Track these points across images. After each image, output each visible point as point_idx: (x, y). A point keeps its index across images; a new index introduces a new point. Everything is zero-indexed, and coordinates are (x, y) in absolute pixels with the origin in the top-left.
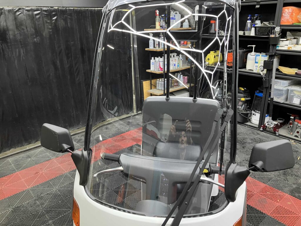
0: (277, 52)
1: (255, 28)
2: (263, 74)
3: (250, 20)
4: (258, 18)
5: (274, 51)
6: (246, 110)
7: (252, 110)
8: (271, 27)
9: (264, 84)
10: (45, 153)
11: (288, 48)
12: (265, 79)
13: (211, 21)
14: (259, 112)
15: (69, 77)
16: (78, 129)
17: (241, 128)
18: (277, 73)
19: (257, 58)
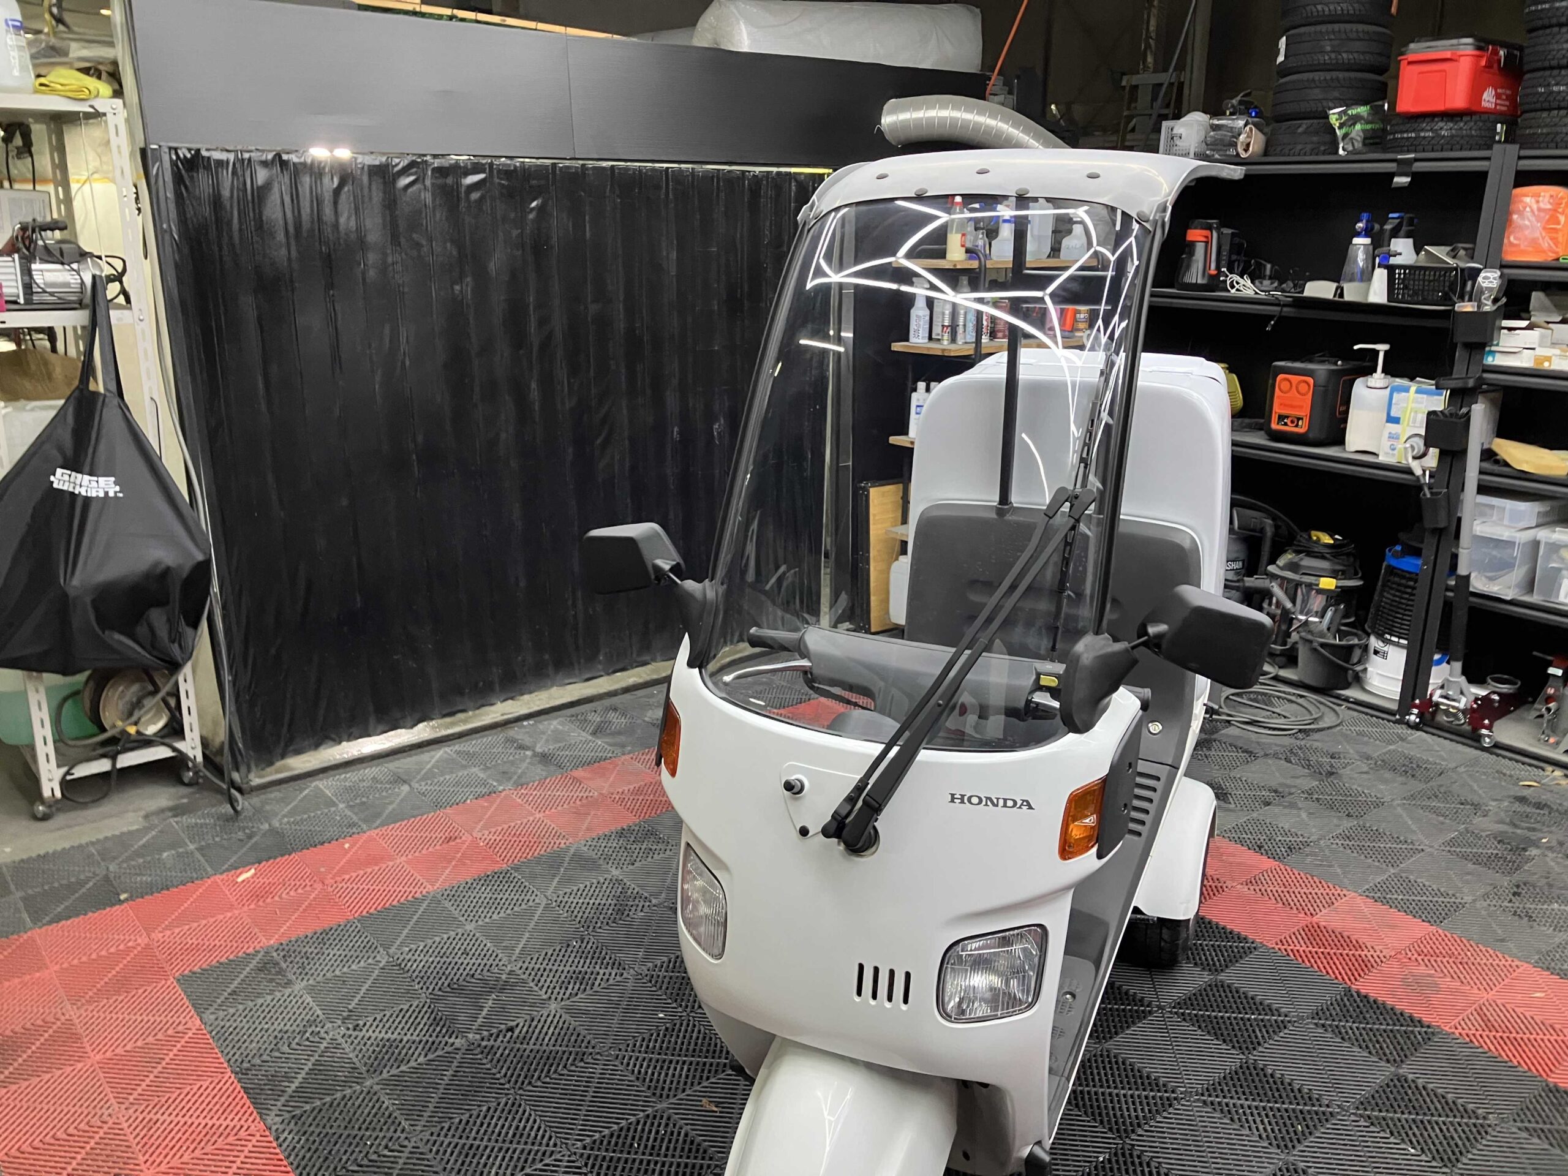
0: (1485, 375)
1: (1391, 269)
2: (1424, 471)
3: (1366, 236)
4: (1404, 228)
5: (1475, 371)
6: (1347, 634)
7: (1368, 635)
8: (1463, 270)
9: (1427, 515)
10: (465, 767)
11: (1536, 359)
12: (1432, 493)
13: (1190, 232)
14: (1402, 641)
15: (570, 453)
16: (591, 678)
18: (1487, 466)
19: (1394, 401)
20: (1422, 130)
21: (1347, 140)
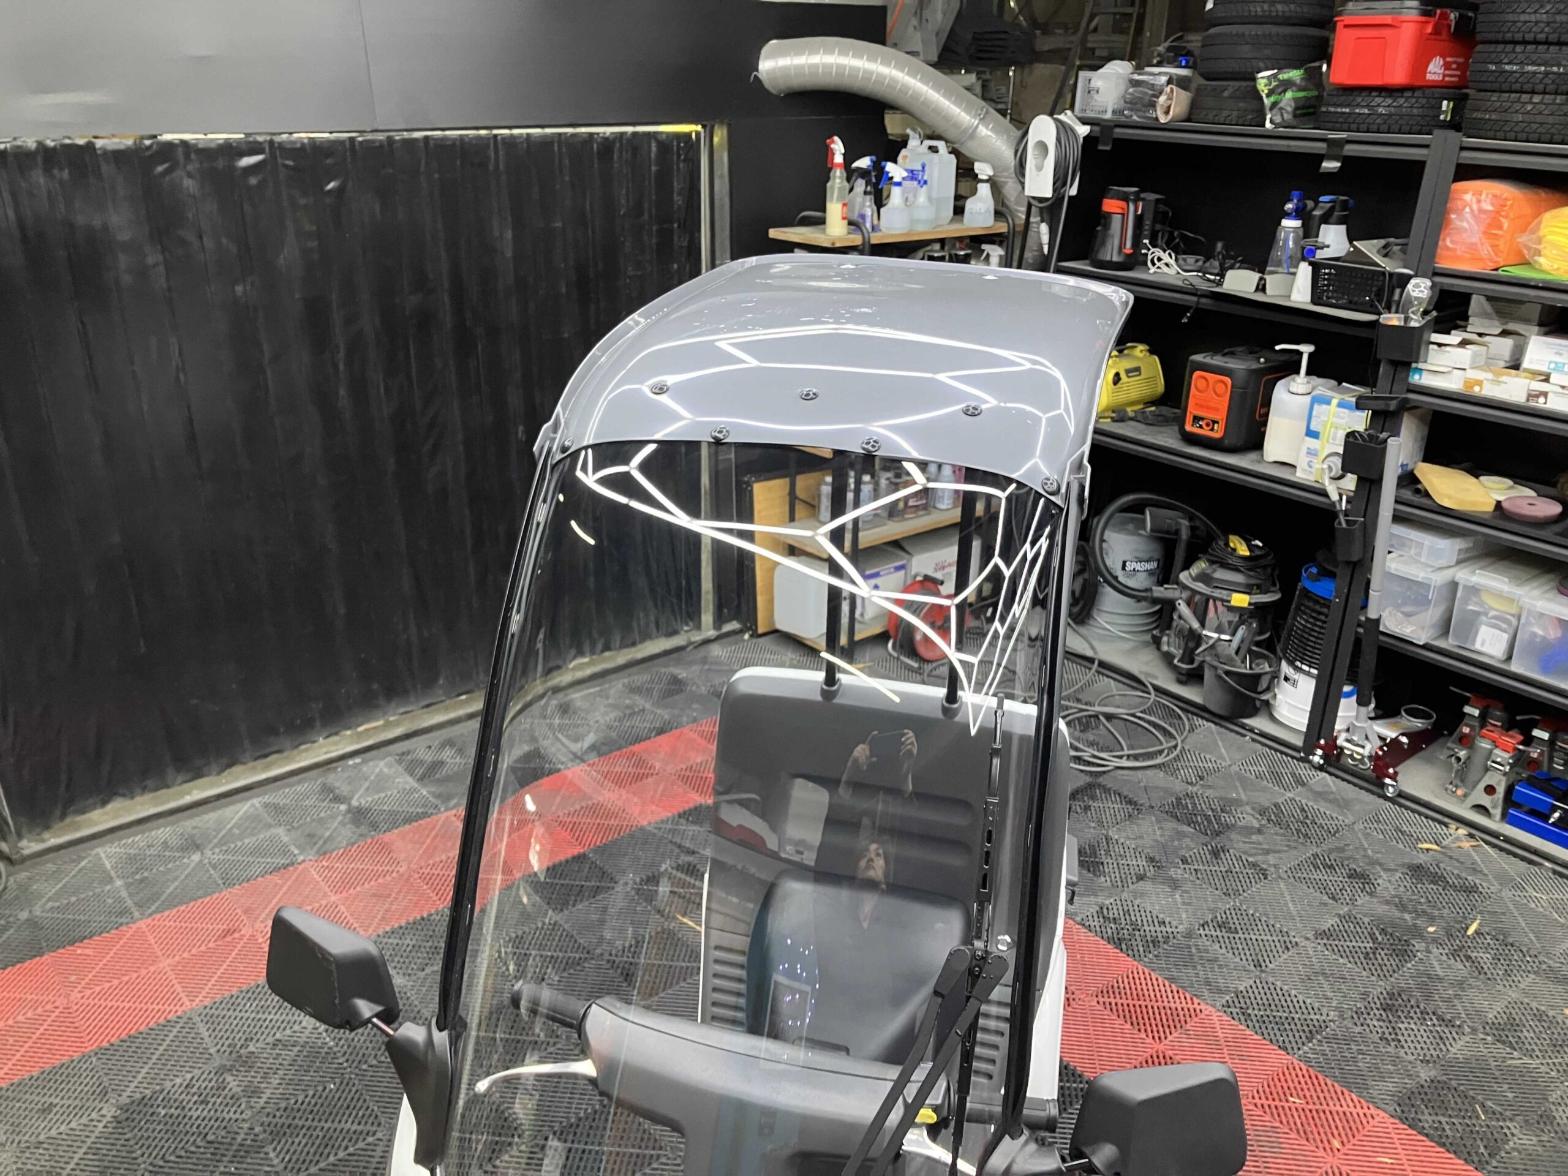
0: (1411, 396)
1: (1316, 267)
2: (1341, 496)
3: (1297, 217)
4: (1337, 214)
5: (1399, 391)
6: (1255, 656)
7: (1280, 660)
8: (1392, 275)
9: (1340, 546)
10: (270, 826)
11: (1466, 382)
12: (1347, 521)
13: (1106, 201)
15: (391, 463)
16: (428, 706)
17: (1220, 743)
18: (1407, 494)
19: (1314, 413)
20: (1358, 105)
21: (1275, 111)
